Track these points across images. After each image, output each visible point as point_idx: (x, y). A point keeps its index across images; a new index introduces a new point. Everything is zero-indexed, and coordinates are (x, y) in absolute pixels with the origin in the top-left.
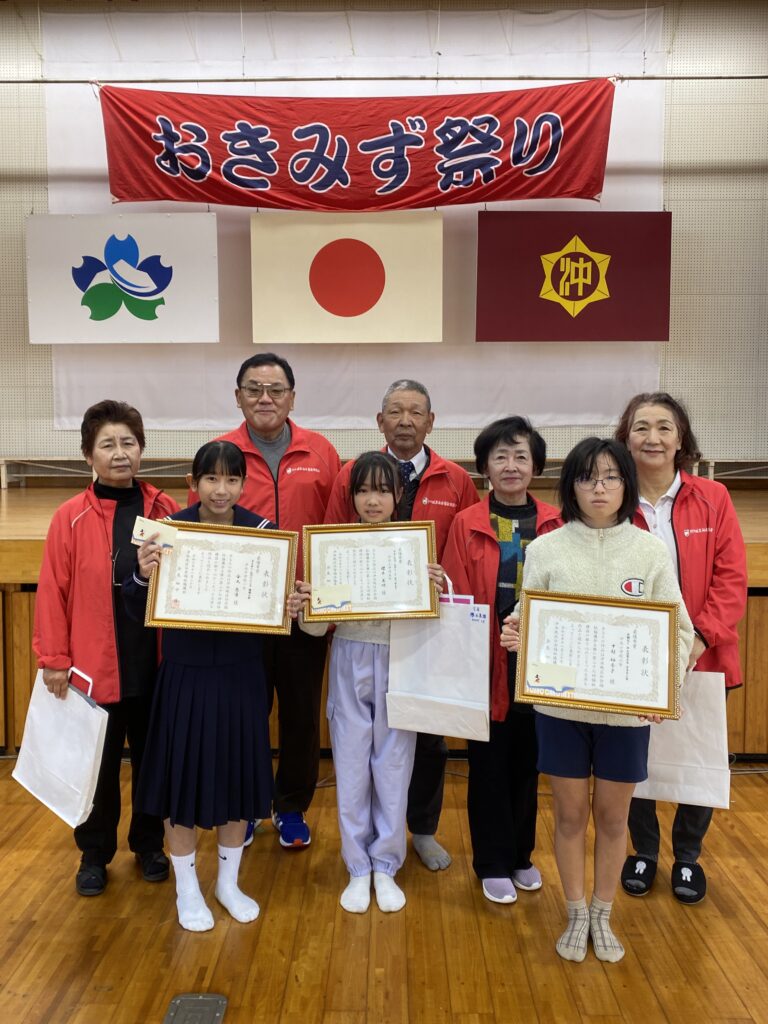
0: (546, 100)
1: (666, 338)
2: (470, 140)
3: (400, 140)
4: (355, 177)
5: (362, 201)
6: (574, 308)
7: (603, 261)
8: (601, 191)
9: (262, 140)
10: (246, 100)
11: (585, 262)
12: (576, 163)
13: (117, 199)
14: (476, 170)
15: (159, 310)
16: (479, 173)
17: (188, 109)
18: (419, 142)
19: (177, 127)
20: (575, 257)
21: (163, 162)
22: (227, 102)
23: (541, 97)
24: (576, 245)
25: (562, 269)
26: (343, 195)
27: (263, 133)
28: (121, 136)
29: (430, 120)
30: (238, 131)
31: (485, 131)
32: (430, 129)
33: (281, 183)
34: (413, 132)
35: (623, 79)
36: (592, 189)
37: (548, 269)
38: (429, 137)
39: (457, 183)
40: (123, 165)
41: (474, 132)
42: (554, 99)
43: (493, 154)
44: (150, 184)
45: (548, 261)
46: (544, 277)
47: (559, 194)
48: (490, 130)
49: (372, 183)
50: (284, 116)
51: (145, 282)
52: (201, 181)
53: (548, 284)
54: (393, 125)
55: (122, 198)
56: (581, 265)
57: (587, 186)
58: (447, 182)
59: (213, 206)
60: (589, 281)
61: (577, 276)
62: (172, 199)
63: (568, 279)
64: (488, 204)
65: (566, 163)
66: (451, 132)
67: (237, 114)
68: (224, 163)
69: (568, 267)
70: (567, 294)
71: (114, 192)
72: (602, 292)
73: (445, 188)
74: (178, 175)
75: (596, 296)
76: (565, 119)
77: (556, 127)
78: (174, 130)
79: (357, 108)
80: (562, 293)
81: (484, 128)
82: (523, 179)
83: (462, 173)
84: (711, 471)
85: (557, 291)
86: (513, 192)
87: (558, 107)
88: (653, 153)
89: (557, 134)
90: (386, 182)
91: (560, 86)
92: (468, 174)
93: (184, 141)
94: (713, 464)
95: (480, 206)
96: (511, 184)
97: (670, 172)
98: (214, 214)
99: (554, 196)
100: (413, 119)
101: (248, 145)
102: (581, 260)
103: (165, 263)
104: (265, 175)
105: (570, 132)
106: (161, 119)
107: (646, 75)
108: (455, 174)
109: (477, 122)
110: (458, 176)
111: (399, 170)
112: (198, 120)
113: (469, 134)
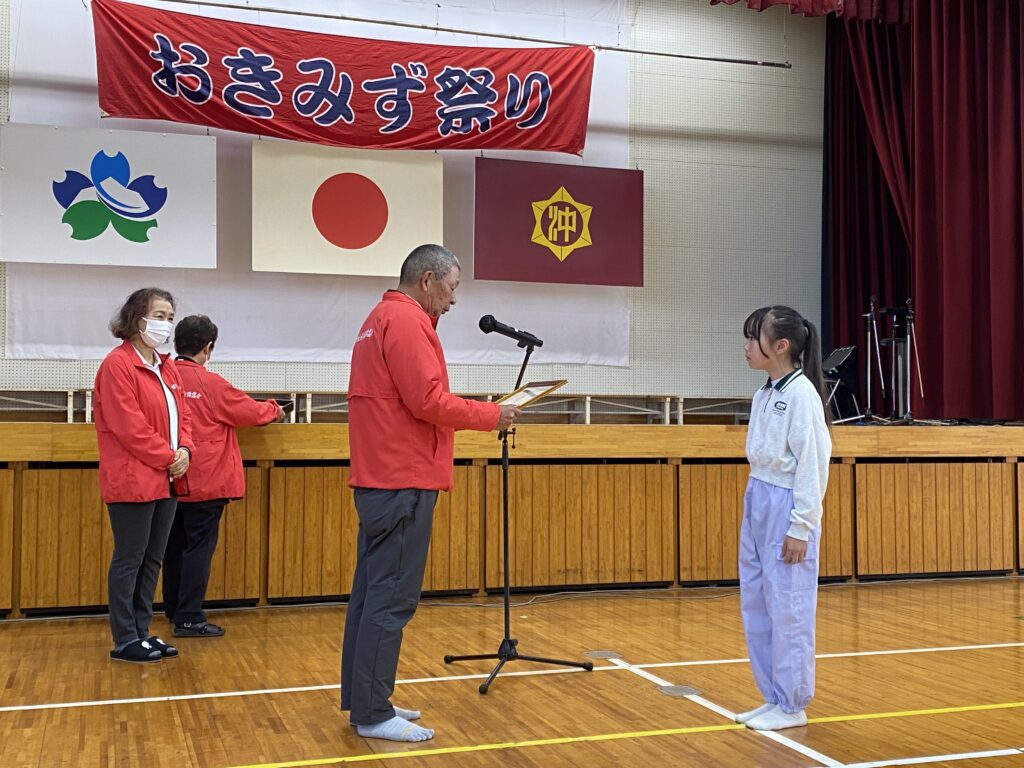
0: (537, 59)
1: (638, 282)
2: (467, 90)
3: (402, 83)
4: (360, 115)
5: (365, 137)
6: (562, 253)
7: (586, 211)
8: (583, 147)
9: (265, 69)
10: (251, 28)
11: (570, 211)
12: (562, 120)
13: (106, 114)
14: (473, 119)
15: (150, 232)
16: (475, 122)
17: (189, 30)
18: (421, 87)
19: (176, 47)
20: (561, 205)
21: (160, 81)
22: (229, 28)
23: (530, 57)
24: (562, 195)
25: (551, 216)
26: (347, 130)
27: (267, 62)
28: (114, 49)
29: (432, 67)
30: (241, 57)
31: (481, 83)
32: (431, 75)
33: (284, 112)
34: (414, 77)
35: (600, 48)
36: (576, 145)
37: (538, 216)
38: (430, 83)
39: (455, 129)
40: (115, 79)
41: (472, 82)
42: (543, 59)
43: (488, 105)
44: (145, 102)
45: (538, 208)
46: (535, 222)
47: (548, 147)
48: (486, 83)
49: (375, 122)
50: (288, 47)
51: (136, 202)
52: (201, 103)
53: (538, 229)
54: (395, 67)
55: (112, 113)
56: (567, 213)
57: (572, 143)
58: (448, 127)
59: (211, 129)
60: (574, 229)
61: (563, 224)
62: (169, 119)
63: (556, 226)
64: (484, 151)
65: (554, 119)
66: (452, 81)
67: (239, 40)
68: (225, 88)
69: (556, 215)
70: (555, 239)
71: (103, 105)
72: (585, 240)
73: (445, 133)
74: (177, 95)
75: (579, 244)
76: (553, 78)
77: (545, 86)
78: (173, 50)
79: (362, 48)
80: (550, 238)
81: (480, 80)
82: (515, 131)
83: (460, 120)
84: (681, 406)
85: (547, 237)
86: (507, 142)
87: (546, 68)
88: (623, 117)
89: (545, 93)
90: (390, 122)
91: (548, 49)
92: (466, 122)
93: (183, 61)
94: (682, 400)
95: (477, 152)
96: (505, 136)
97: (635, 133)
98: (215, 138)
99: (543, 149)
100: (415, 64)
101: (251, 73)
102: (567, 209)
103: (158, 184)
104: (268, 104)
105: (557, 91)
106: (158, 37)
107: (620, 47)
108: (454, 120)
109: (474, 74)
110: (457, 123)
111: (402, 112)
112: (198, 40)
113: (467, 84)
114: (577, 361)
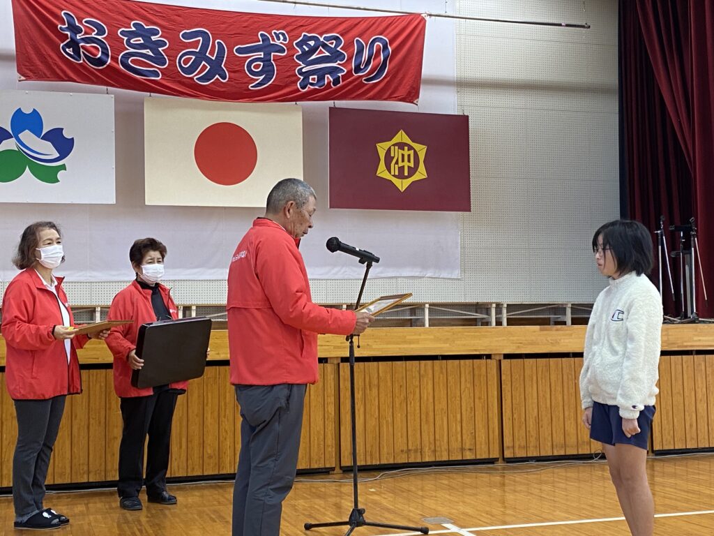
0: (378, 26)
1: (467, 208)
2: (321, 52)
3: (267, 47)
4: (232, 74)
5: (238, 93)
6: (403, 185)
7: (422, 150)
8: (418, 97)
9: (154, 38)
10: (141, 4)
11: (408, 150)
12: (400, 76)
13: (23, 78)
14: (326, 76)
15: (60, 175)
17: (90, 7)
18: (283, 51)
19: (80, 22)
20: (401, 146)
21: (67, 50)
22: (124, 5)
23: (373, 24)
24: (401, 137)
25: (392, 155)
26: (223, 88)
27: (155, 33)
28: (29, 25)
29: (292, 34)
30: (134, 29)
31: (333, 46)
32: (291, 41)
33: (170, 73)
34: (278, 42)
35: (430, 15)
36: (412, 96)
37: (382, 155)
38: (290, 47)
39: (312, 84)
40: (30, 49)
41: (324, 46)
42: (384, 25)
43: (339, 64)
44: (55, 67)
45: (382, 148)
46: (380, 160)
47: (389, 98)
48: (336, 46)
49: (245, 80)
50: (173, 21)
51: (49, 150)
52: (101, 68)
53: (382, 165)
54: (262, 35)
55: (28, 78)
56: (406, 152)
57: (409, 93)
58: (305, 83)
59: (110, 88)
60: (412, 165)
61: (403, 161)
62: (75, 81)
63: (397, 163)
64: (336, 102)
65: (393, 75)
66: (308, 45)
67: (133, 15)
68: (121, 55)
69: (396, 153)
70: (397, 173)
71: (19, 71)
72: (421, 174)
73: (303, 88)
74: (81, 61)
75: (417, 177)
76: (391, 42)
77: (385, 47)
78: (77, 24)
79: (233, 20)
80: (393, 173)
81: (332, 43)
82: (362, 85)
83: (316, 77)
84: (505, 311)
85: (390, 172)
86: (355, 94)
87: (385, 33)
88: (451, 72)
89: (386, 53)
90: (257, 80)
91: (387, 17)
92: (321, 79)
93: (86, 33)
94: (505, 306)
95: (330, 103)
96: (353, 89)
97: (462, 85)
98: (113, 96)
99: (385, 99)
100: (278, 32)
101: (142, 42)
102: (406, 148)
103: (67, 134)
104: (157, 67)
105: (396, 51)
106: (65, 14)
107: (447, 14)
108: (311, 77)
109: (327, 39)
110: (313, 79)
111: (267, 71)
112: (98, 16)
113: (321, 48)
114: (417, 274)
